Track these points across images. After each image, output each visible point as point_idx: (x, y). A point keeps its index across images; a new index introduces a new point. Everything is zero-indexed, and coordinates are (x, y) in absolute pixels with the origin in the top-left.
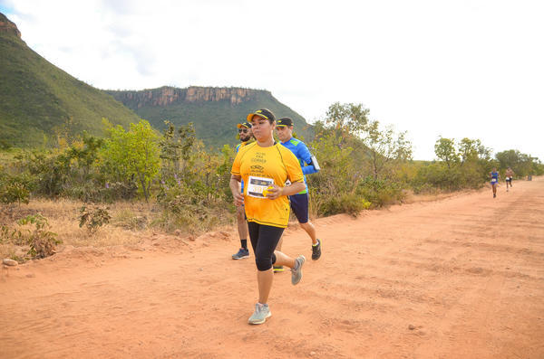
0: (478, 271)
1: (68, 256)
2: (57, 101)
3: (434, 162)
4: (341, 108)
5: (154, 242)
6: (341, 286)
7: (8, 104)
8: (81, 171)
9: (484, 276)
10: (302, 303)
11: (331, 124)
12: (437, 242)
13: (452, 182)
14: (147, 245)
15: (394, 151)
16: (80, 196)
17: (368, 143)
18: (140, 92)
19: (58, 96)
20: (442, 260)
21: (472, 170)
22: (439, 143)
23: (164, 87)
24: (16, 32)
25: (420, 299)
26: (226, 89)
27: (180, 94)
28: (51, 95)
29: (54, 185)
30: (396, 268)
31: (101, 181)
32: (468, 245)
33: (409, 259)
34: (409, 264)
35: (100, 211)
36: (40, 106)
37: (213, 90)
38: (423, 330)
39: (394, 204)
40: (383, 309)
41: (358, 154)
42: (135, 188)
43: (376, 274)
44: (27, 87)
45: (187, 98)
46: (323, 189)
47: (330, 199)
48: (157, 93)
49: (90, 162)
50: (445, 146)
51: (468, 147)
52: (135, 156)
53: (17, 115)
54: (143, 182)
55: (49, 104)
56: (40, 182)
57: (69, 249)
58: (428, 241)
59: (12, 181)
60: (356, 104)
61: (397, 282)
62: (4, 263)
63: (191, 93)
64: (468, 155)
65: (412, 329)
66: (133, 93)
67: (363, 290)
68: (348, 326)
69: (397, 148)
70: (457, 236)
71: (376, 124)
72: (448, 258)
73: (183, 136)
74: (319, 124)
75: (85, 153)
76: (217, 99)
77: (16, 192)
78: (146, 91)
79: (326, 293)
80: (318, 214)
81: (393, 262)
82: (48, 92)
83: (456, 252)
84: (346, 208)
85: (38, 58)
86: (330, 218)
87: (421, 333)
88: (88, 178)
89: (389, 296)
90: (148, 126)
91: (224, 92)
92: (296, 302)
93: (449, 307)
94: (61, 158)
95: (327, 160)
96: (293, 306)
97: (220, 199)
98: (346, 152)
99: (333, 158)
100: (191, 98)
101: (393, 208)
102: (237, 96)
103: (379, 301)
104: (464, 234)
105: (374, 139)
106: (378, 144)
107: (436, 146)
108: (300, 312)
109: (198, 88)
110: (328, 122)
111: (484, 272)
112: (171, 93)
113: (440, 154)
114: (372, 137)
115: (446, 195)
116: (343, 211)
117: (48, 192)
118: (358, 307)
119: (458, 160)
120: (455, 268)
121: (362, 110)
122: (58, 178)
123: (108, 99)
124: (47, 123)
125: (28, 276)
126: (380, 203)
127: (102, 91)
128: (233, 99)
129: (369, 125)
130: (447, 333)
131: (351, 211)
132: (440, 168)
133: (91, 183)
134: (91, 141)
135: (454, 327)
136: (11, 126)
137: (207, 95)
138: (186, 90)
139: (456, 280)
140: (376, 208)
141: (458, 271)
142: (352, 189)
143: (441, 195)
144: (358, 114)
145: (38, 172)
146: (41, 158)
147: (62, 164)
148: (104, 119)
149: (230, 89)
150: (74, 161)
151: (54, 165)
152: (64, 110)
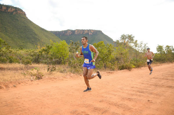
0: (170, 87)
1: (47, 79)
2: (36, 34)
3: (156, 53)
4: (125, 36)
5: (70, 76)
6: (127, 89)
7: (22, 36)
8: (45, 56)
9: (173, 88)
10: (115, 93)
11: (122, 41)
12: (157, 78)
13: (162, 60)
14: (68, 77)
15: (143, 50)
16: (46, 63)
17: (134, 47)
19: (36, 33)
20: (159, 83)
21: (170, 56)
22: (158, 47)
23: (68, 30)
25: (151, 94)
26: (87, 30)
27: (73, 32)
28: (34, 33)
29: (38, 60)
30: (144, 85)
31: (51, 59)
32: (167, 79)
33: (148, 83)
34: (148, 84)
35: (53, 67)
36: (31, 36)
37: (83, 31)
38: (152, 101)
39: (142, 67)
40: (140, 96)
41: (131, 51)
42: (62, 61)
43: (137, 87)
45: (75, 33)
46: (120, 62)
47: (122, 64)
48: (66, 32)
49: (48, 53)
50: (160, 48)
51: (168, 48)
52: (62, 51)
53: (25, 39)
54: (64, 59)
55: (33, 36)
57: (47, 77)
58: (154, 78)
59: (27, 58)
60: (130, 35)
61: (144, 89)
62: (31, 80)
63: (76, 31)
64: (168, 51)
65: (149, 101)
66: (59, 32)
67: (134, 90)
68: (130, 99)
69: (144, 49)
70: (163, 77)
71: (136, 41)
72: (160, 83)
73: (76, 45)
74: (118, 41)
75: (47, 50)
76: (85, 33)
77: (28, 62)
78: (63, 31)
79: (123, 91)
80: (119, 69)
81: (143, 84)
83: (163, 81)
84: (127, 67)
86: (122, 71)
87: (152, 102)
88: (48, 58)
89: (142, 92)
90: (65, 42)
91: (87, 31)
92: (114, 93)
93: (161, 96)
95: (121, 52)
96: (113, 94)
98: (127, 50)
99: (123, 52)
100: (76, 33)
101: (142, 68)
102: (91, 32)
103: (139, 94)
104: (166, 76)
105: (136, 46)
106: (137, 47)
107: (157, 48)
108: (115, 96)
109: (78, 30)
110: (121, 40)
111: (173, 87)
112: (70, 32)
113: (158, 51)
114: (135, 45)
115: (160, 64)
116: (126, 68)
117: (36, 62)
118: (132, 95)
119: (165, 53)
120: (163, 86)
121: (132, 36)
122: (39, 58)
123: (51, 34)
124: (33, 41)
125: (37, 84)
126: (138, 66)
127: (49, 31)
128: (90, 33)
129: (134, 41)
130: (160, 103)
131: (129, 68)
132: (158, 56)
133: (48, 59)
134: (48, 46)
135: (162, 101)
136: (23, 42)
138: (75, 31)
139: (163, 89)
140: (137, 68)
141: (164, 87)
142: (129, 62)
143: (158, 64)
144: (131, 38)
145: (33, 56)
146: (33, 52)
147: (40, 53)
148: (50, 40)
149: (89, 30)
150: (43, 53)
151: (38, 54)
152: (38, 37)
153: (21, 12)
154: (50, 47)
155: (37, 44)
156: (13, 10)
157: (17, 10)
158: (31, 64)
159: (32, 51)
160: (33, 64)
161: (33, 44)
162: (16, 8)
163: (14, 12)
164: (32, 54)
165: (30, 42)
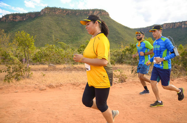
1: (131, 82)
2: (119, 34)
8: (129, 56)
16: (129, 63)
18: (145, 28)
19: (120, 32)
23: (154, 25)
24: (108, 15)
26: (180, 22)
28: (117, 32)
29: (121, 60)
37: (174, 24)
44: (111, 30)
49: (132, 52)
56: (117, 59)
57: (131, 80)
62: (114, 83)
66: (143, 28)
75: (130, 50)
76: (176, 27)
78: (148, 27)
82: (116, 31)
85: (114, 21)
90: (151, 39)
91: (179, 24)
94: (123, 51)
97: (180, 66)
102: (185, 24)
109: (167, 24)
117: (119, 62)
122: (122, 58)
123: (135, 31)
124: (116, 41)
125: (120, 87)
127: (133, 29)
128: (183, 26)
133: (132, 59)
134: (132, 45)
137: (171, 26)
145: (116, 56)
146: (116, 52)
147: (123, 53)
148: (134, 38)
149: (182, 22)
150: (127, 52)
151: (121, 54)
152: (121, 36)
153: (105, 13)
154: (134, 46)
155: (121, 44)
156: (98, 12)
157: (101, 12)
158: (114, 65)
159: (115, 50)
160: (116, 65)
161: (116, 43)
162: (100, 10)
163: (99, 14)
164: (116, 54)
165: (114, 42)
